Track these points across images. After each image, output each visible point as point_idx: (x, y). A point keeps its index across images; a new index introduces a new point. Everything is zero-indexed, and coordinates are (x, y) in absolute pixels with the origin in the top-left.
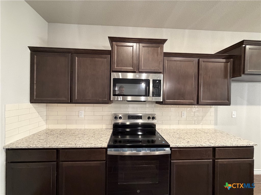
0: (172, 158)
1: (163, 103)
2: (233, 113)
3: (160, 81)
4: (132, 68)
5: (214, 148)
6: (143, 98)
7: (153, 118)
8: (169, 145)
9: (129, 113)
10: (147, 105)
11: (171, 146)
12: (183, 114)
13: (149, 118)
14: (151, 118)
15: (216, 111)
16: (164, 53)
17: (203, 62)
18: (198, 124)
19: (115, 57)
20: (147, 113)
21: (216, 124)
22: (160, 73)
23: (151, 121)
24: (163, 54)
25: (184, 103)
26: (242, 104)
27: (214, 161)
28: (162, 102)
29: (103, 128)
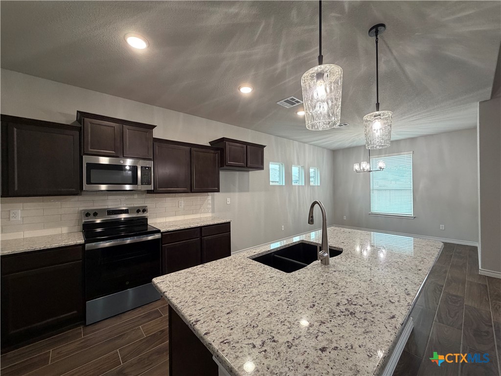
0: (163, 243)
1: (155, 191)
2: (228, 200)
3: (150, 168)
4: (114, 152)
5: (201, 228)
6: (128, 187)
7: (144, 211)
8: (160, 230)
9: (109, 207)
10: (136, 196)
11: (162, 231)
12: (180, 204)
13: (138, 211)
14: (141, 211)
15: (213, 199)
16: (154, 138)
17: (195, 151)
18: (196, 213)
19: (88, 137)
20: (135, 206)
21: (213, 212)
22: (149, 159)
23: (141, 215)
24: (152, 140)
25: (177, 191)
26: (234, 191)
27: (201, 239)
28: (153, 190)
29: (63, 232)
